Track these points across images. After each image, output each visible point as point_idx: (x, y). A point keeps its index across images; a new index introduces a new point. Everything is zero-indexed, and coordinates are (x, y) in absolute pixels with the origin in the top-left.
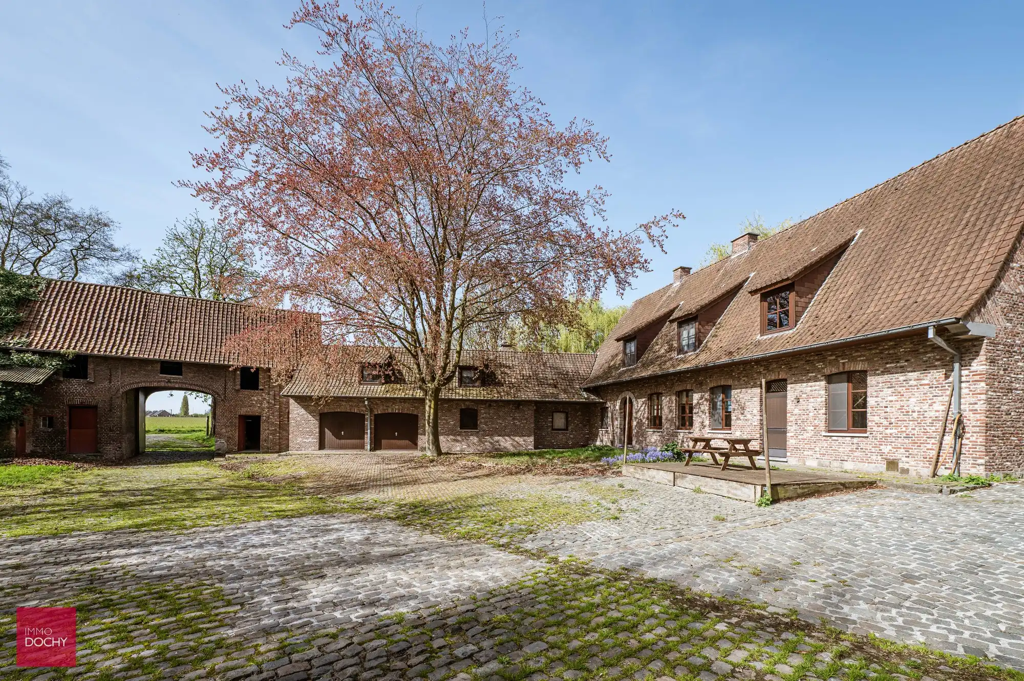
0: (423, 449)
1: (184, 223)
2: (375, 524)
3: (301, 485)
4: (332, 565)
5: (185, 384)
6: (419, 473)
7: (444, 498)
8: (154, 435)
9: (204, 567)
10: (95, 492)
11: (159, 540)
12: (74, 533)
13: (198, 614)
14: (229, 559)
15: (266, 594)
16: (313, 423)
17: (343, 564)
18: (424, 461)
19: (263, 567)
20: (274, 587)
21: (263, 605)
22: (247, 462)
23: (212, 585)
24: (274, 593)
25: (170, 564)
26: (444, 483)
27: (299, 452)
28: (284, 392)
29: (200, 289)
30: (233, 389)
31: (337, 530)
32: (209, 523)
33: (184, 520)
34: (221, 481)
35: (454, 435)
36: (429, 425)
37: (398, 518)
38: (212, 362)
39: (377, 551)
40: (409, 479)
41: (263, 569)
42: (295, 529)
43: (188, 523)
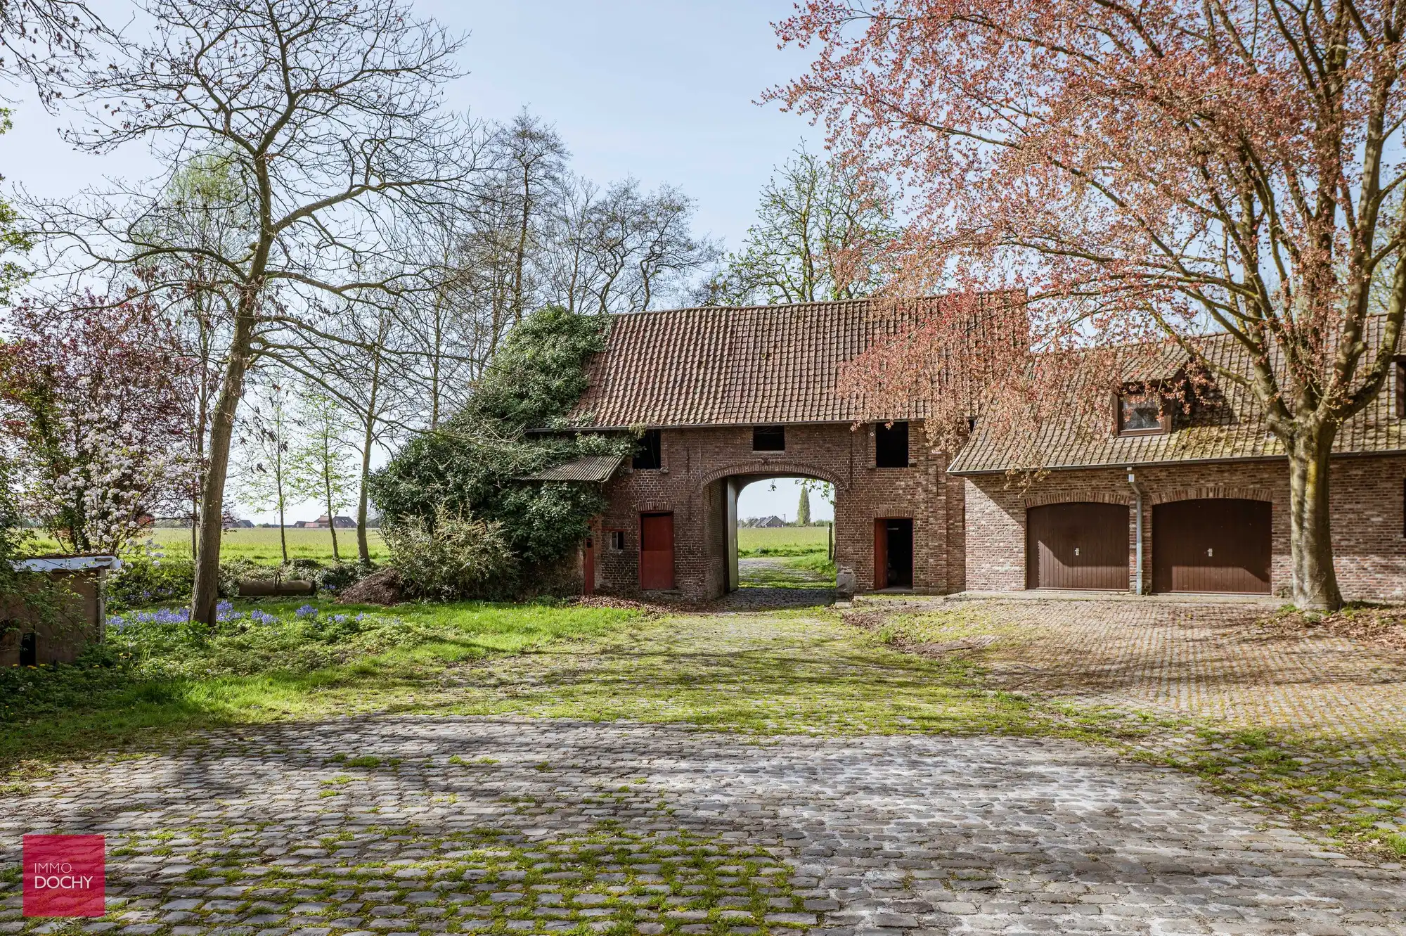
0: (1285, 591)
1: (784, 170)
2: (1136, 777)
3: (982, 665)
4: (1015, 864)
5: (789, 464)
6: (1272, 655)
7: (1341, 730)
8: (754, 559)
9: (775, 817)
10: (660, 654)
11: (721, 751)
12: (620, 722)
13: (743, 915)
14: (820, 808)
15: (868, 905)
16: (1012, 531)
17: (1042, 868)
18: (1285, 622)
19: (876, 838)
20: (887, 890)
21: (857, 928)
22: (888, 611)
23: (778, 858)
24: (883, 904)
25: (726, 800)
26: (1345, 687)
27: (986, 594)
28: (955, 465)
29: (812, 285)
30: (863, 467)
31: (1042, 778)
32: (804, 728)
33: (767, 717)
34: (839, 646)
35: (1384, 553)
36: (1301, 527)
37: (1201, 768)
38: (829, 419)
39: (1132, 849)
40: (1239, 667)
41: (872, 844)
42: (952, 763)
43: (771, 724)
